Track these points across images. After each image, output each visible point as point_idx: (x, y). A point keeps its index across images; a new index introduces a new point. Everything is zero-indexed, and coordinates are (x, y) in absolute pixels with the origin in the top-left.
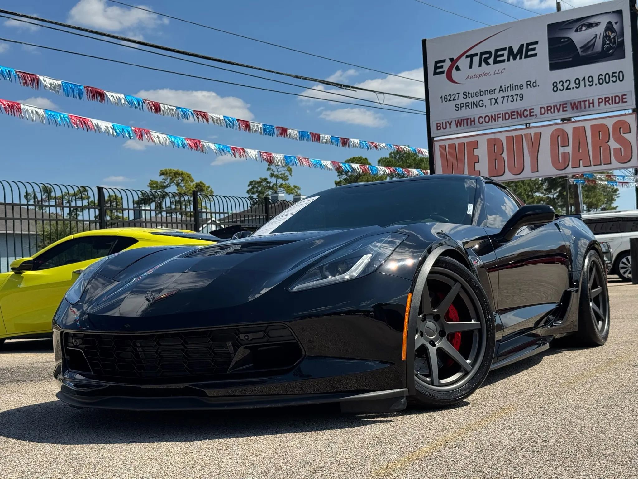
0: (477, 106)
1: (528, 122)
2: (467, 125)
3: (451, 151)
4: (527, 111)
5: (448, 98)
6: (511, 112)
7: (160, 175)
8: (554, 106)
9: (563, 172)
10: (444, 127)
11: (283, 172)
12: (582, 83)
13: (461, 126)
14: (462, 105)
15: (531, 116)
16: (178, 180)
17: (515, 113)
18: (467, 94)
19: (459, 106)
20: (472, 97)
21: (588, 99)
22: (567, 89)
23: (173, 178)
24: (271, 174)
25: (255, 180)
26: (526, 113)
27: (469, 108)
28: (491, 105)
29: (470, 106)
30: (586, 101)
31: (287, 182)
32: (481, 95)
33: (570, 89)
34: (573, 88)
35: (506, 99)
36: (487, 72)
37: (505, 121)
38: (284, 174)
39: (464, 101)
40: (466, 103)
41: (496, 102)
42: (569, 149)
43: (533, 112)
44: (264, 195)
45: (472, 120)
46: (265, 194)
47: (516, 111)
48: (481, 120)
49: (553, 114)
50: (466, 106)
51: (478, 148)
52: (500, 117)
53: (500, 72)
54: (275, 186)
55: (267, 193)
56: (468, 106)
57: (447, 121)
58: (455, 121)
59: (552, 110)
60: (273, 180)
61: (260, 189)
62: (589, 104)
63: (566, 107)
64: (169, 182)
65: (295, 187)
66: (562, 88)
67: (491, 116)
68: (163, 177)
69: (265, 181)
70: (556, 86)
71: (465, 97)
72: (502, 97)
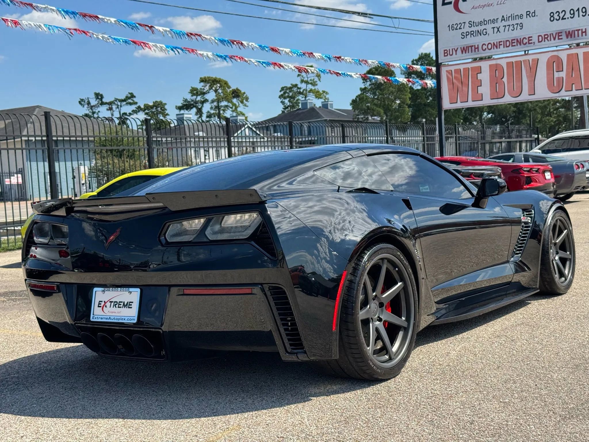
0: (481, 35)
1: (527, 49)
2: (472, 52)
3: (457, 75)
4: (526, 39)
5: (455, 27)
6: (512, 40)
7: (200, 82)
8: (550, 34)
9: (557, 95)
10: (451, 53)
11: (312, 78)
12: (576, 13)
13: (466, 53)
14: (468, 33)
15: (529, 43)
16: (216, 87)
17: (515, 41)
18: (472, 23)
19: (465, 35)
20: (476, 26)
21: (581, 28)
22: (563, 19)
23: (211, 85)
24: (302, 80)
25: (286, 86)
26: (525, 41)
27: (474, 36)
28: (494, 33)
29: (474, 34)
30: (580, 30)
31: (316, 87)
32: (484, 24)
33: (565, 19)
34: (568, 18)
35: (507, 27)
36: (490, 3)
37: (506, 48)
38: (314, 79)
39: (470, 30)
40: (471, 32)
41: (498, 30)
42: (563, 74)
43: (531, 40)
44: (294, 100)
45: (476, 47)
46: (296, 99)
47: (516, 38)
48: (484, 47)
49: (550, 42)
50: (471, 34)
51: (481, 73)
52: (501, 45)
53: (502, 2)
54: (305, 92)
55: (298, 98)
56: (473, 34)
57: (453, 48)
58: (461, 48)
59: (549, 38)
60: (303, 86)
61: (291, 94)
62: (582, 33)
63: (561, 35)
64: (208, 88)
65: (324, 92)
66: (558, 18)
67: (494, 43)
68: (202, 84)
69: (295, 87)
70: (553, 16)
71: (470, 26)
72: (504, 26)
